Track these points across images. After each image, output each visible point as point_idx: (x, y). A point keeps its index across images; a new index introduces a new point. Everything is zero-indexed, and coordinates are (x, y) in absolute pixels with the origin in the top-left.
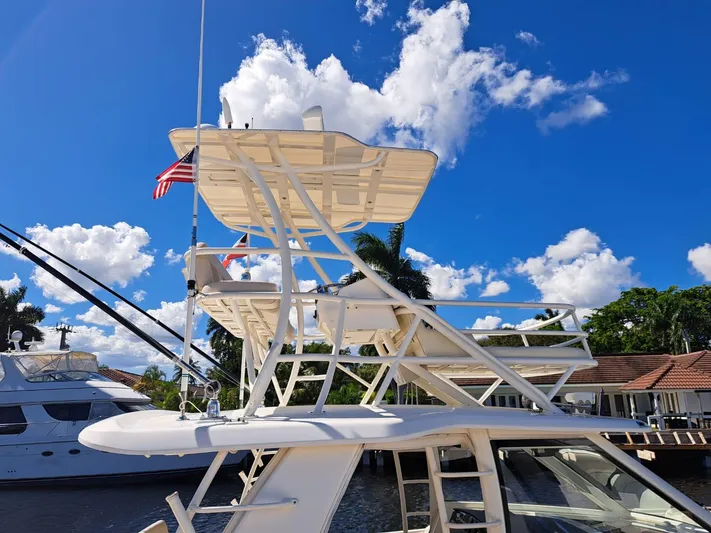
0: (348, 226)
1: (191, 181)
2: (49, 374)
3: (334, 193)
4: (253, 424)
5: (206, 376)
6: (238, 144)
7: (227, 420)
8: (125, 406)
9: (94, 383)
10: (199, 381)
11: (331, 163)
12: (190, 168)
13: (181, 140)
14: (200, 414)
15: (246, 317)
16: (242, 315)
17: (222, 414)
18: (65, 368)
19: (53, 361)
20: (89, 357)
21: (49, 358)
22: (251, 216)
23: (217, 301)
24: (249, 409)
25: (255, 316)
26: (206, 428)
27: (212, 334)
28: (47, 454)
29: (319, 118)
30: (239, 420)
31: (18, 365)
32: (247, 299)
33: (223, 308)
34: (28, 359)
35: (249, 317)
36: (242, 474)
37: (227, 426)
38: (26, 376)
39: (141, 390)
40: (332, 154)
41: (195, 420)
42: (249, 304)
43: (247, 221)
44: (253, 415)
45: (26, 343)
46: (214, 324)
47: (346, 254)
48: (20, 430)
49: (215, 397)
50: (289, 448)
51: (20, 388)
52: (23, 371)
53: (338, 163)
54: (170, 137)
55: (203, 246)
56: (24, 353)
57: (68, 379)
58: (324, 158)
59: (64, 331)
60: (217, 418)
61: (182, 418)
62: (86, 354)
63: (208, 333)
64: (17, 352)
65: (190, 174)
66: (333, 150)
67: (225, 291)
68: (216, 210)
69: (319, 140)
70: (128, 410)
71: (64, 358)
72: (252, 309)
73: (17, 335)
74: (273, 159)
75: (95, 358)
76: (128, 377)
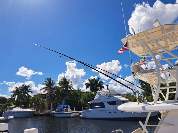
0: (175, 48)
1: (128, 49)
2: (107, 95)
3: (168, 40)
4: (156, 105)
5: (141, 94)
6: (137, 37)
7: (149, 104)
8: (124, 102)
9: (116, 97)
10: (140, 95)
11: (165, 33)
12: (127, 47)
13: (124, 41)
14: (143, 103)
15: (149, 78)
16: (148, 78)
17: (148, 103)
18: (109, 94)
19: (107, 92)
20: (113, 91)
21: (106, 92)
22: (145, 52)
23: (140, 76)
24: (155, 101)
25: (151, 78)
26: (144, 106)
27: (140, 83)
28: (110, 112)
29: (158, 22)
30: (152, 104)
31: (101, 94)
32: (148, 74)
33: (142, 77)
34: (102, 92)
35: (150, 78)
36: (159, 118)
37: (149, 106)
38: (103, 96)
39: (126, 98)
40: (164, 30)
41: (141, 104)
42: (149, 75)
43: (144, 54)
44: (156, 103)
45: (101, 89)
46: (140, 81)
47: (175, 57)
48: (104, 107)
49: (145, 99)
50: (168, 111)
51: (102, 99)
52: (102, 95)
53: (167, 32)
54: (122, 41)
55: (134, 63)
56: (101, 91)
57: (111, 96)
58: (162, 32)
59: (107, 86)
60: (147, 104)
61: (139, 104)
62: (113, 90)
63: (139, 83)
64: (100, 91)
65: (128, 48)
66: (164, 29)
67: (142, 73)
68: (136, 53)
69: (159, 29)
70: (124, 103)
71: (109, 92)
72: (150, 76)
73: (99, 88)
74: (147, 37)
75: (115, 91)
76: (123, 95)
